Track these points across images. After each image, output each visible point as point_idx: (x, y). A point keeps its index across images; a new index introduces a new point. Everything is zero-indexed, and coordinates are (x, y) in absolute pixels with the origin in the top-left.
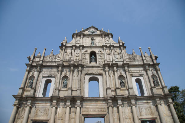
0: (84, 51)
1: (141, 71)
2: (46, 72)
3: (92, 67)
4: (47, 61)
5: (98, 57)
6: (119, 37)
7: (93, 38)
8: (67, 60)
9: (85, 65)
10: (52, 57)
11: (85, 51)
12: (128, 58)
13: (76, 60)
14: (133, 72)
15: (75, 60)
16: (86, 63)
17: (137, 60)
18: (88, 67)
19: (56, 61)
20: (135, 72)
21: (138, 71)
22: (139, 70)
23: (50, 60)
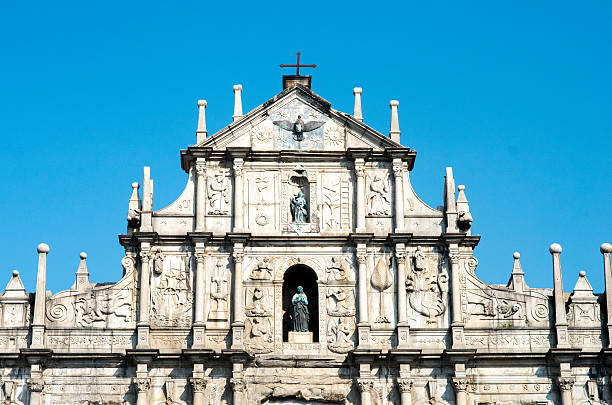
0: (254, 264)
1: (531, 388)
2: (70, 389)
3: (297, 362)
4: (69, 325)
5: (325, 305)
6: (449, 170)
7: (300, 172)
8: (171, 324)
9: (258, 351)
10: (90, 303)
11: (259, 269)
12: (480, 309)
13: (216, 320)
14: (493, 389)
15: (209, 320)
16: (265, 337)
17: (523, 324)
18: (275, 362)
19: (111, 326)
20: (504, 389)
21: (519, 388)
22: (523, 379)
23: (80, 321)
